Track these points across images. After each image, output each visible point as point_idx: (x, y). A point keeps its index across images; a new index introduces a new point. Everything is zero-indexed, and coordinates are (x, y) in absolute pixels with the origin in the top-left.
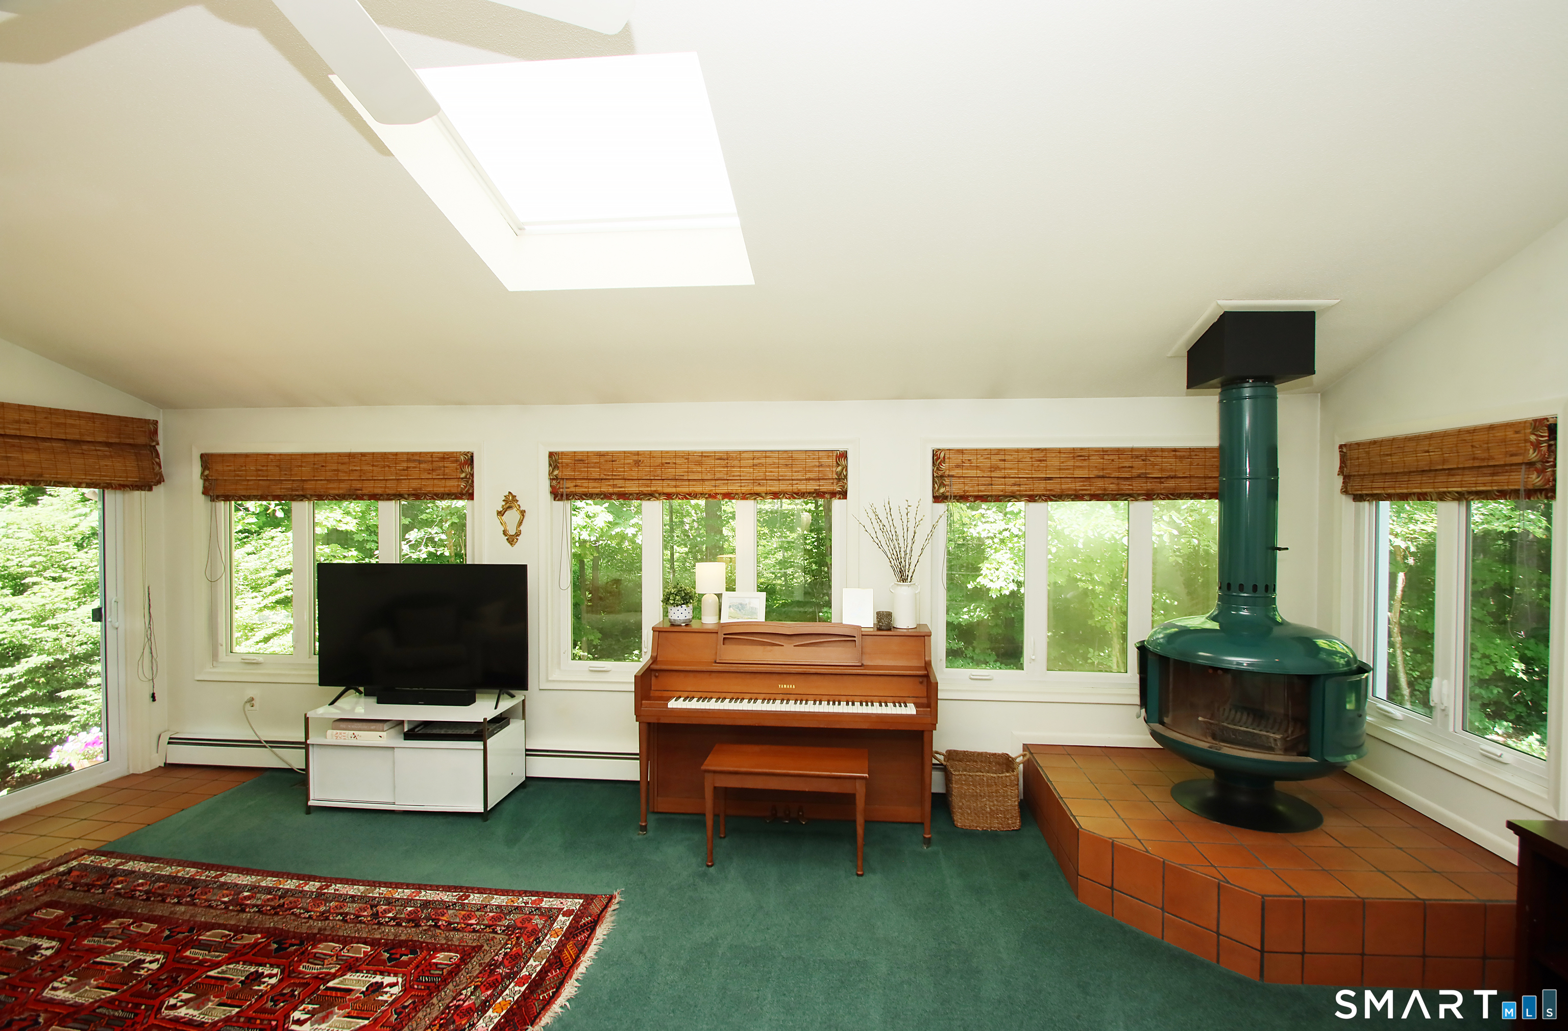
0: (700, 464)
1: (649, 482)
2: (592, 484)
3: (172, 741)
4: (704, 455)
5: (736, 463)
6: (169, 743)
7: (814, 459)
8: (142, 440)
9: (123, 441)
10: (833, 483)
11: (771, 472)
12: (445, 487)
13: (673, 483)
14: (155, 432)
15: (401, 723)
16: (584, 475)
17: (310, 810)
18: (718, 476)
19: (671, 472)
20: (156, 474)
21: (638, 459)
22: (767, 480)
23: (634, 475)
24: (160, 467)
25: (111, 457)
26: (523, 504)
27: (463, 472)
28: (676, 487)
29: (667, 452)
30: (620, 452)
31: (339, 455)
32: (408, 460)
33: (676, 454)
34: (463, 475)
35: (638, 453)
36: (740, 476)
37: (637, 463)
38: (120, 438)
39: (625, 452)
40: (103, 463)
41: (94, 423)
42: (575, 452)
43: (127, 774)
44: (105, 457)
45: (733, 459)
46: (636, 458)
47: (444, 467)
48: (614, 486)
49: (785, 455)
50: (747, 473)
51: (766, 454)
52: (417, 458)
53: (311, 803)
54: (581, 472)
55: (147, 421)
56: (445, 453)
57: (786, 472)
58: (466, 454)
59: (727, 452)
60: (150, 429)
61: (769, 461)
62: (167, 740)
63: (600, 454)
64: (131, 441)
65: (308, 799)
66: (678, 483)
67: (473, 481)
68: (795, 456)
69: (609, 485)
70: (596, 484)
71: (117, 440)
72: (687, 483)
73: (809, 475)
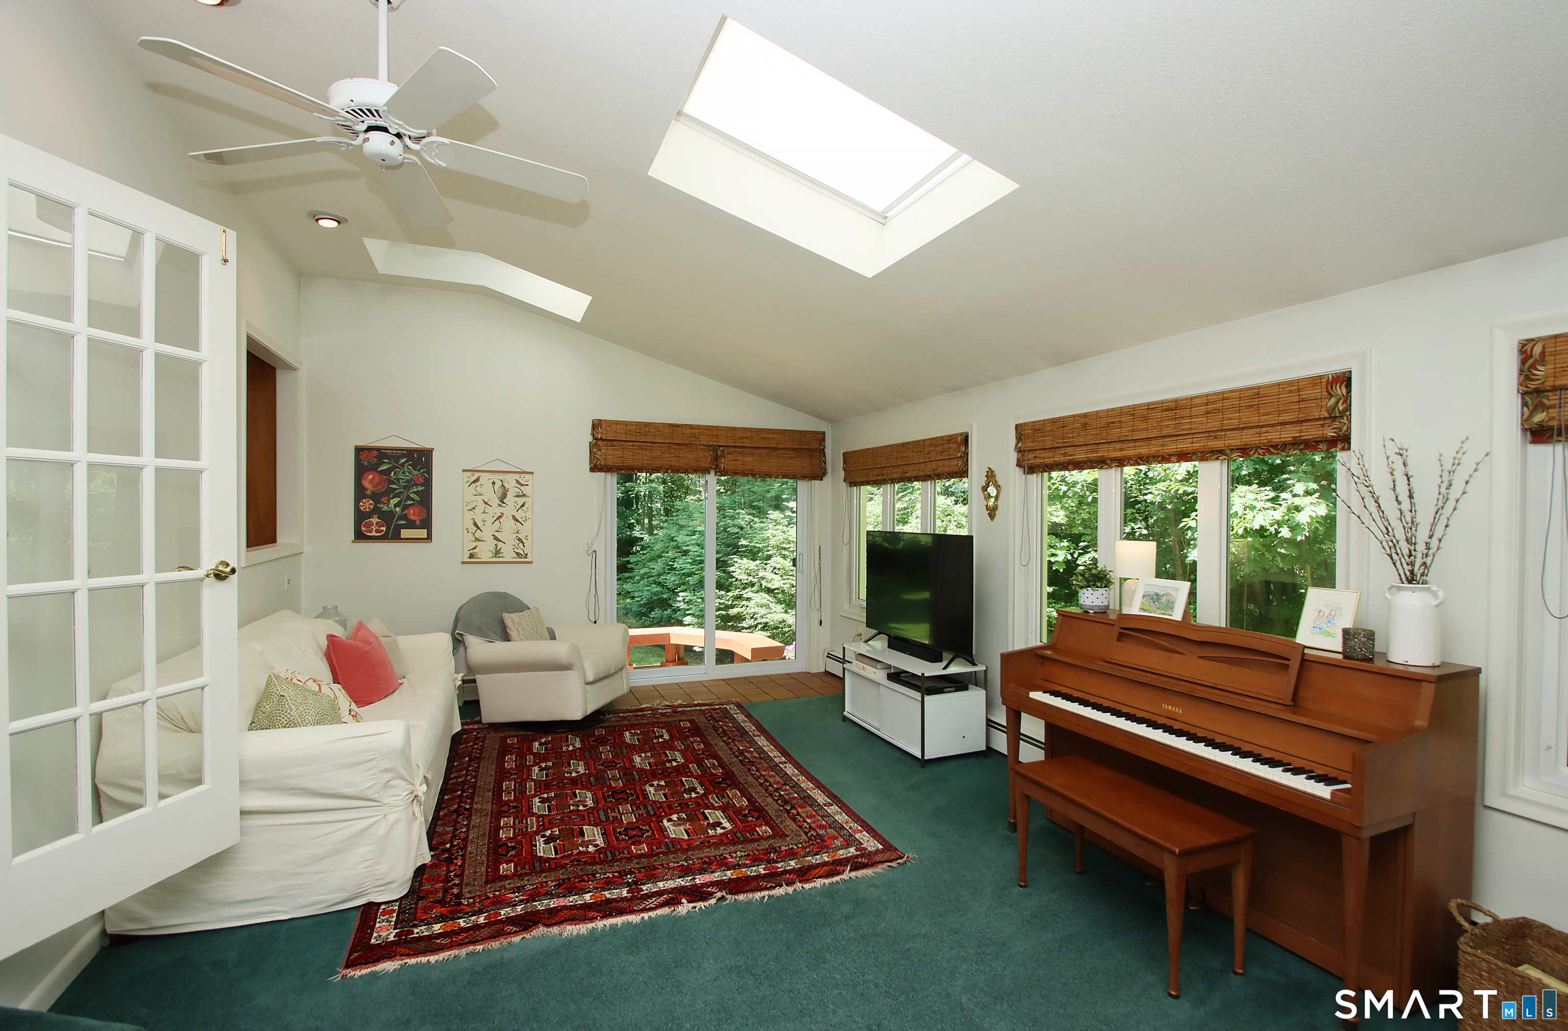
0: (1145, 419)
1: (1095, 447)
2: (1048, 454)
3: (829, 656)
4: (1150, 407)
5: (1186, 412)
6: (828, 657)
7: (1291, 392)
8: (814, 446)
9: (802, 447)
10: (1323, 426)
11: (1230, 419)
12: (950, 466)
13: (1119, 446)
14: (824, 439)
15: (889, 667)
16: (1040, 445)
17: (845, 719)
18: (1166, 431)
19: (1115, 433)
20: (822, 469)
21: (1085, 421)
22: (1226, 430)
23: (1081, 440)
24: (825, 464)
25: (794, 457)
26: (1000, 479)
27: (959, 451)
28: (1121, 450)
29: (1113, 410)
30: (1070, 417)
31: (898, 445)
32: (931, 445)
33: (1121, 411)
34: (959, 455)
35: (1085, 415)
36: (1190, 429)
37: (1085, 426)
38: (800, 445)
39: (1074, 416)
40: (788, 462)
41: (785, 436)
42: (1034, 422)
43: (805, 671)
44: (791, 457)
45: (1183, 408)
46: (1083, 420)
47: (949, 448)
48: (1065, 454)
49: (1249, 393)
50: (1201, 424)
51: (1223, 396)
52: (934, 442)
53: (845, 713)
54: (1038, 441)
55: (818, 433)
56: (949, 436)
57: (1250, 417)
58: (961, 434)
59: (1176, 401)
60: (820, 437)
61: (1226, 403)
62: (826, 654)
63: (1054, 421)
64: (807, 447)
65: (844, 710)
66: (1125, 445)
67: (967, 460)
68: (1262, 392)
69: (1061, 454)
70: (1051, 454)
71: (798, 447)
72: (1133, 444)
73: (1284, 418)
